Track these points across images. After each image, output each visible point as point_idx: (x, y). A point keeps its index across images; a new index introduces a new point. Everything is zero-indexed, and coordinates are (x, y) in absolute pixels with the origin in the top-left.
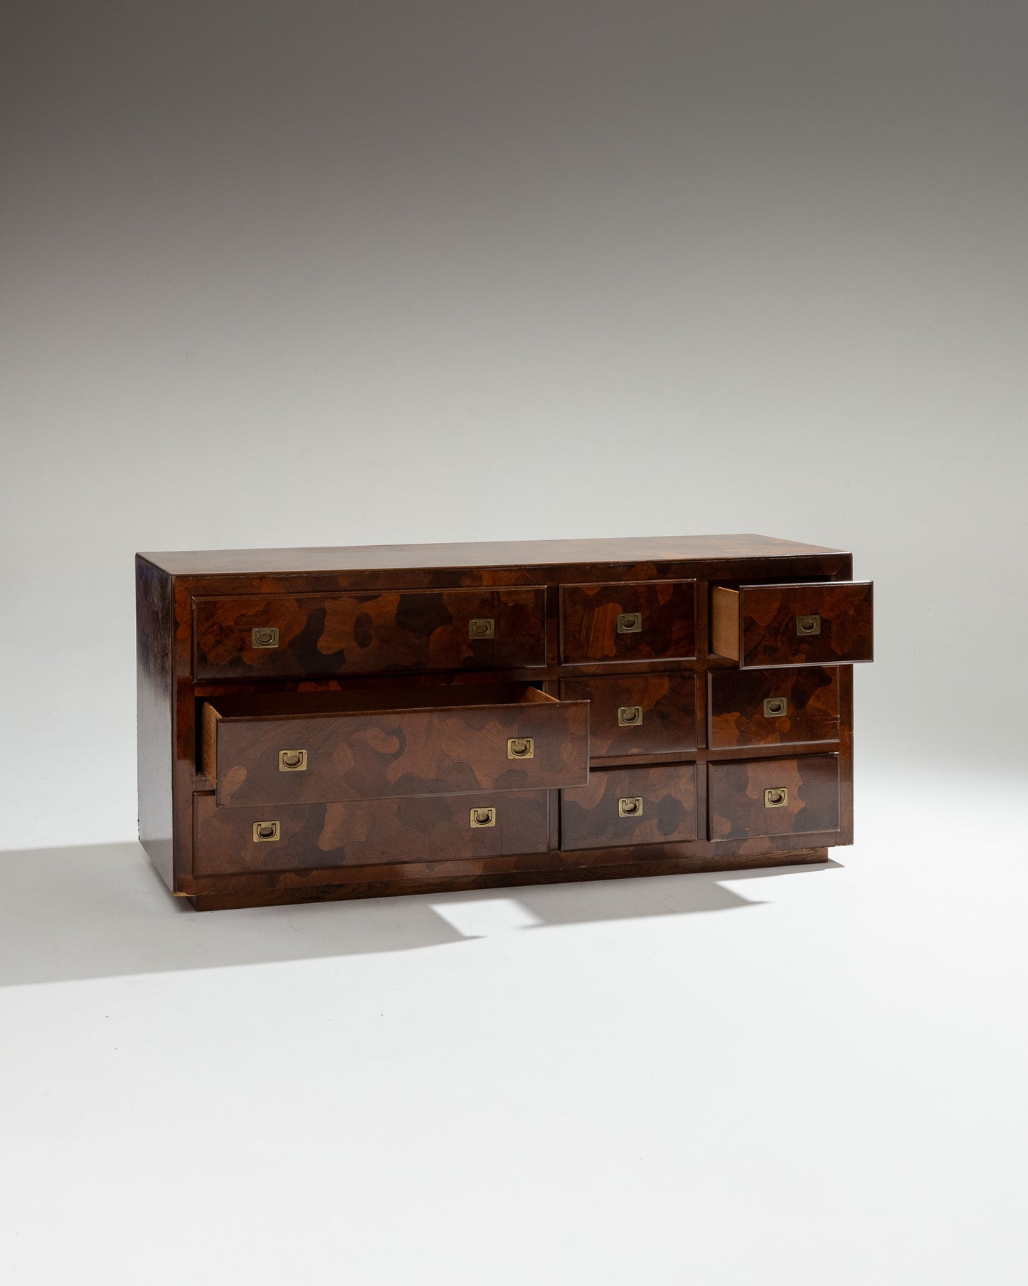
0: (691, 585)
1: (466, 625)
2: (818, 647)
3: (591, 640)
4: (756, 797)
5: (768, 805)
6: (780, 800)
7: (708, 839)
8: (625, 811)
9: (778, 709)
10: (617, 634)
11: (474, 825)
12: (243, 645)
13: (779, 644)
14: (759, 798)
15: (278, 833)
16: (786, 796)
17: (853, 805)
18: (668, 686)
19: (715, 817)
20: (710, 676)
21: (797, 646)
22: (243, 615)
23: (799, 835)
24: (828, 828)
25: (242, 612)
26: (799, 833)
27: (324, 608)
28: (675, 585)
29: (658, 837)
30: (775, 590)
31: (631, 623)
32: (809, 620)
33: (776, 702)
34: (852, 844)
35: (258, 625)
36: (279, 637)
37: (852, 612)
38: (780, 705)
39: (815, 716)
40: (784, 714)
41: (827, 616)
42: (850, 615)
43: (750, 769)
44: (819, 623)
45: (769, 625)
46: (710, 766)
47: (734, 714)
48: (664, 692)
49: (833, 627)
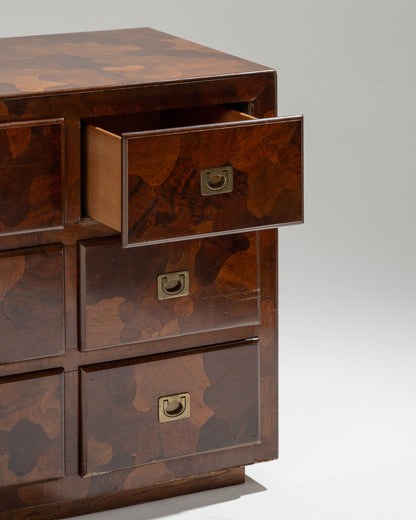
0: (56, 128)
2: (229, 208)
4: (148, 410)
5: (164, 418)
6: (179, 410)
7: (81, 471)
9: (177, 288)
13: (177, 210)
14: (151, 411)
16: (188, 404)
17: (277, 407)
18: (23, 268)
19: (91, 444)
20: (83, 250)
21: (200, 209)
23: (205, 454)
24: (244, 441)
26: (204, 452)
28: (34, 129)
30: (171, 136)
32: (217, 174)
33: (174, 279)
34: (277, 457)
37: (275, 159)
38: (179, 283)
39: (227, 293)
40: (185, 293)
41: (241, 166)
42: (272, 164)
43: (139, 371)
44: (231, 177)
45: (163, 185)
46: (83, 373)
47: (116, 299)
48: (18, 278)
49: (250, 182)
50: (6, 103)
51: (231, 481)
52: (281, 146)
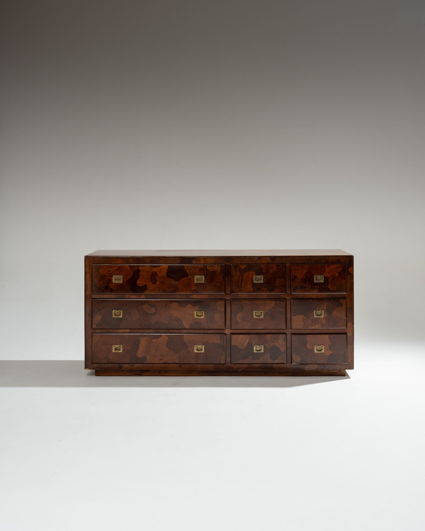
0: (284, 266)
1: (194, 278)
2: (323, 287)
3: (243, 285)
5: (316, 352)
6: (321, 350)
7: (291, 363)
8: (256, 350)
9: (320, 315)
10: (253, 283)
11: (196, 351)
12: (110, 281)
13: (307, 285)
14: (312, 349)
15: (122, 349)
16: (324, 349)
18: (274, 304)
19: (294, 356)
20: (292, 301)
21: (314, 286)
22: (109, 271)
24: (342, 362)
25: (109, 270)
27: (139, 269)
28: (277, 266)
29: (270, 361)
31: (259, 279)
32: (319, 277)
33: (319, 312)
34: (354, 369)
35: (115, 275)
36: (123, 279)
37: (337, 275)
38: (321, 313)
39: (336, 318)
40: (323, 316)
41: (326, 275)
42: (336, 276)
43: (309, 337)
44: (323, 278)
45: (303, 278)
46: (292, 335)
47: (301, 316)
48: (273, 306)
49: (329, 280)
50: (270, 258)
51: (343, 375)
52: (339, 271)
